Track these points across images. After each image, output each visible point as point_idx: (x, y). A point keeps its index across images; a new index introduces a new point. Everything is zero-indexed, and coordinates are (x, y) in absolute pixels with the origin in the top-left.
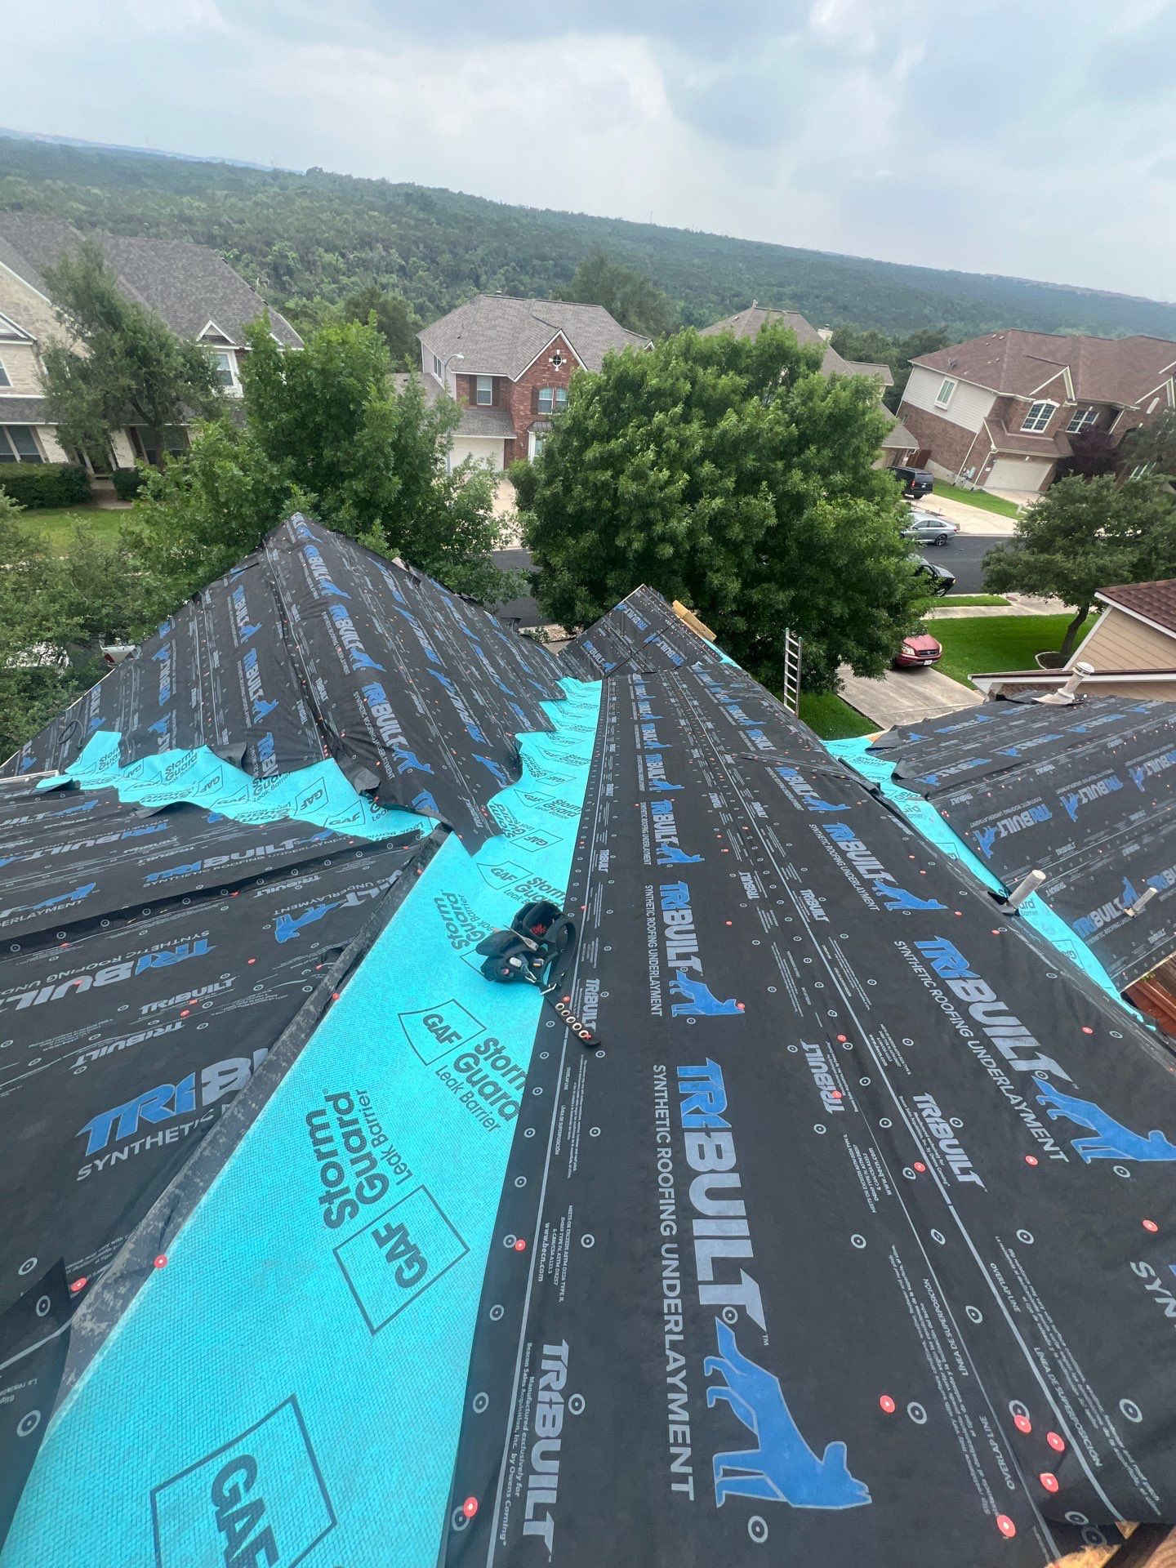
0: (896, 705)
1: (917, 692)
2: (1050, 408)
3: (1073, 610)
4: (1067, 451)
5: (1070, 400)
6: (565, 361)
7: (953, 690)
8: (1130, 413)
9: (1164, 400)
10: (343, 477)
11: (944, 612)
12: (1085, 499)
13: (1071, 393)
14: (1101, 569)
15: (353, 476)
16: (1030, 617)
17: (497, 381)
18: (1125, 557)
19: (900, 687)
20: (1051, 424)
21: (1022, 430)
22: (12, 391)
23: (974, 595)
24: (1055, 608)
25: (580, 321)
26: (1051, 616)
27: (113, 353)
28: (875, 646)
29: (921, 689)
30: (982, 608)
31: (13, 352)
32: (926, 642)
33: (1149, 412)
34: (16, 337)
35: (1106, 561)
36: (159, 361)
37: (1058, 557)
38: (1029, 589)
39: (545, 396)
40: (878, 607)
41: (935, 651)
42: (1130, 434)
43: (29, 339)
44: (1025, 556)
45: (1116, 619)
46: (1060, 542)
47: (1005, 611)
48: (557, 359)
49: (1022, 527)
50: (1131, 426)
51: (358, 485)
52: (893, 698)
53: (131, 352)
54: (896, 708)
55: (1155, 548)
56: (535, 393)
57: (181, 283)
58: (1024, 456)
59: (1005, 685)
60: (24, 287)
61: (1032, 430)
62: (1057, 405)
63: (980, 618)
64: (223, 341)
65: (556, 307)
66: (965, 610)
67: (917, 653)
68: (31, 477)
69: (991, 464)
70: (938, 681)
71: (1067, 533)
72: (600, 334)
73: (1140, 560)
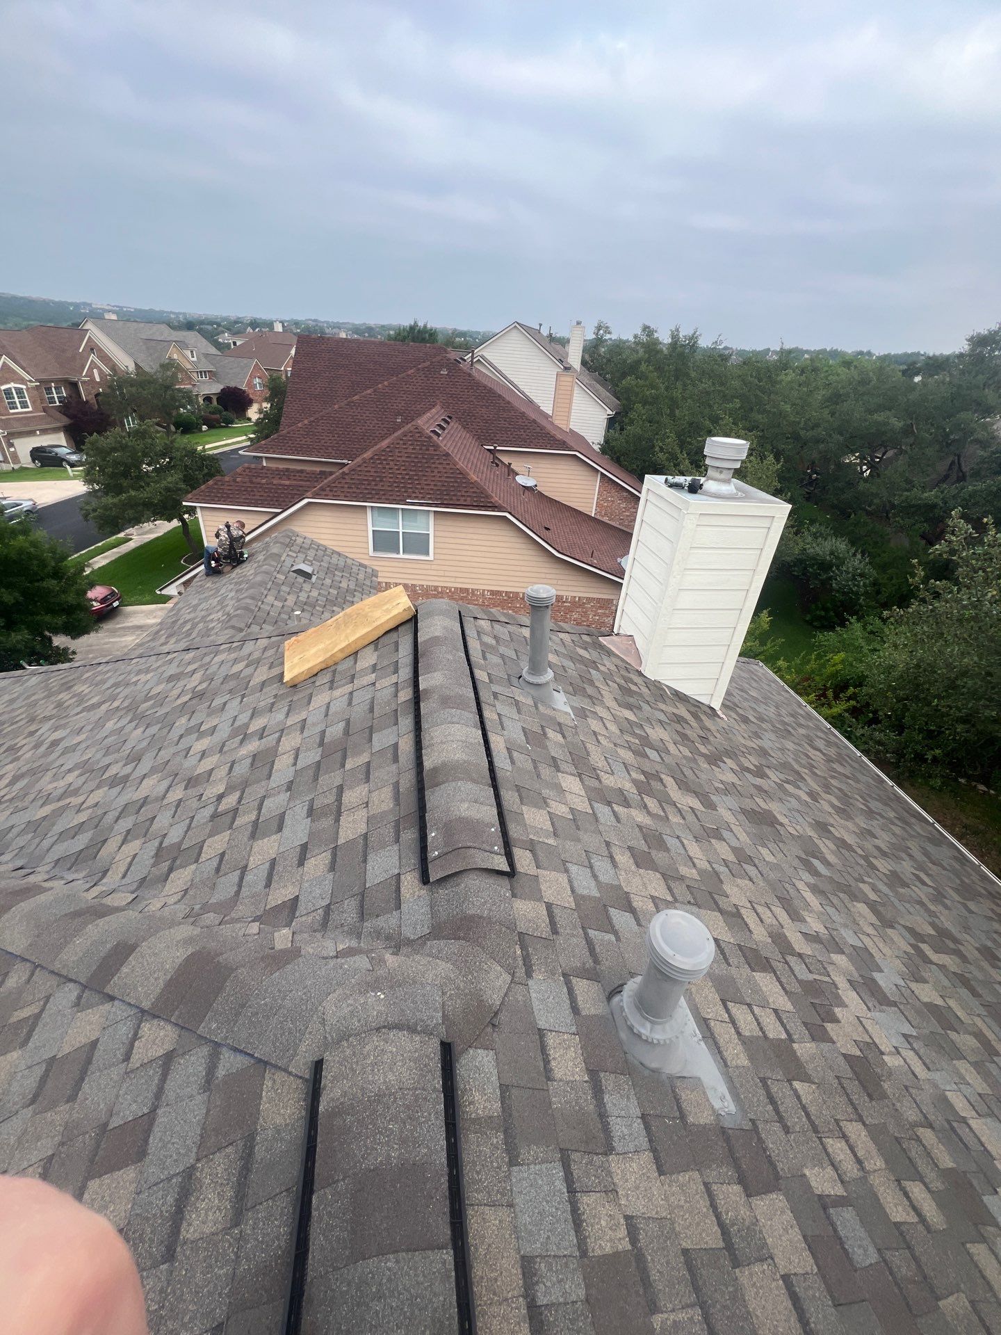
0: (123, 644)
1: (129, 628)
2: (19, 391)
3: (175, 523)
4: (65, 421)
5: (31, 381)
7: (152, 612)
8: (83, 383)
9: (101, 371)
12: (114, 449)
13: (28, 377)
14: (168, 489)
16: (152, 541)
18: (173, 478)
19: (114, 632)
20: (33, 403)
21: (12, 411)
23: (100, 544)
24: (163, 527)
26: (165, 534)
28: (69, 610)
29: (129, 624)
30: (115, 550)
32: (97, 593)
33: (98, 380)
35: (164, 484)
37: (133, 493)
38: (136, 521)
40: (42, 579)
41: (113, 593)
42: (100, 398)
44: (109, 500)
45: (207, 513)
46: (125, 483)
47: (131, 545)
49: (88, 481)
50: (94, 392)
52: (116, 642)
54: (126, 646)
55: (186, 466)
58: (35, 431)
61: (20, 410)
62: (24, 387)
63: (119, 558)
66: (104, 557)
67: (101, 602)
69: (12, 445)
70: (135, 613)
71: (125, 474)
73: (185, 476)
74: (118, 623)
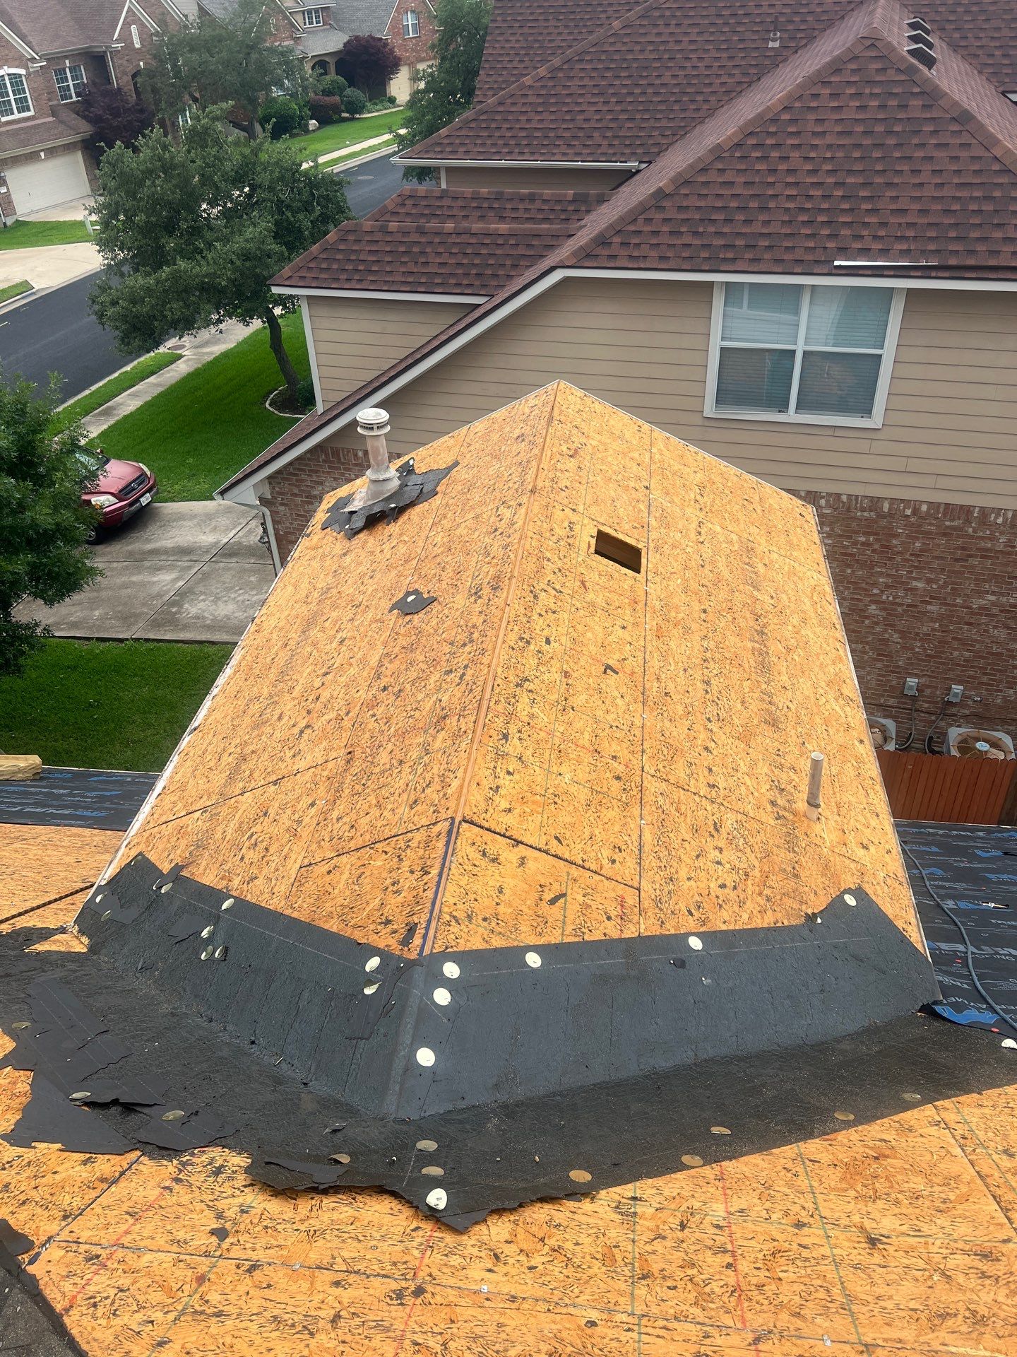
0: (155, 590)
1: (166, 551)
2: (15, 78)
3: (257, 324)
4: (85, 128)
5: (33, 60)
7: (209, 517)
8: (115, 53)
9: (142, 26)
11: (107, 413)
12: (149, 173)
13: (28, 52)
14: (246, 256)
16: (216, 359)
18: (257, 230)
19: (139, 559)
20: (35, 100)
23: (128, 368)
26: (239, 344)
29: (168, 544)
30: (152, 379)
32: (118, 472)
33: (138, 46)
35: (238, 243)
37: (182, 264)
38: (186, 324)
41: (142, 478)
42: (139, 79)
44: (140, 281)
45: (323, 311)
46: (169, 244)
47: (181, 369)
49: (105, 244)
50: (131, 69)
52: (143, 584)
54: (159, 595)
55: (280, 201)
58: (37, 153)
59: (270, 478)
61: (17, 116)
62: (23, 72)
63: (160, 395)
66: (135, 395)
67: (119, 496)
70: (181, 517)
71: (170, 227)
73: (277, 223)
74: (148, 540)
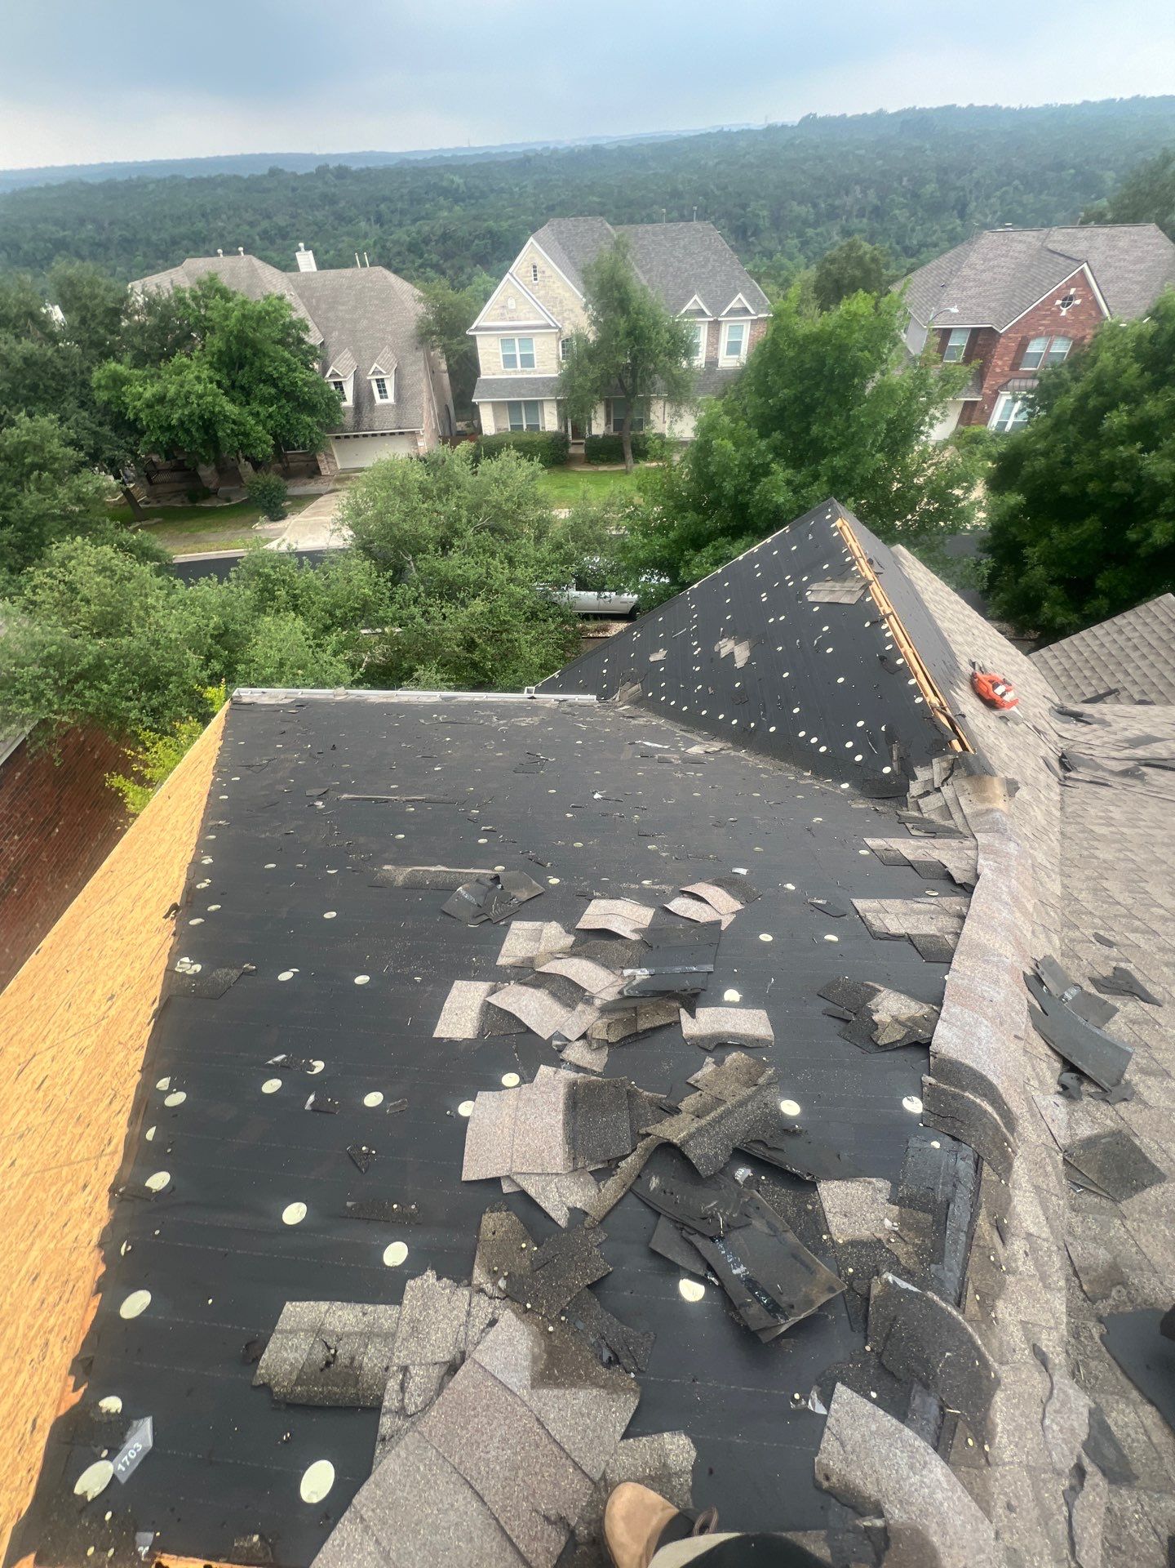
6: (1078, 302)
10: (824, 453)
15: (835, 451)
17: (975, 333)
22: (535, 372)
25: (1114, 247)
27: (617, 335)
31: (543, 339)
34: (549, 327)
36: (650, 339)
39: (1036, 347)
43: (557, 327)
48: (1068, 300)
51: (838, 461)
53: (629, 334)
56: (1023, 344)
57: (679, 261)
60: (565, 283)
64: (701, 313)
65: (1085, 233)
68: (532, 442)
72: (1140, 260)
